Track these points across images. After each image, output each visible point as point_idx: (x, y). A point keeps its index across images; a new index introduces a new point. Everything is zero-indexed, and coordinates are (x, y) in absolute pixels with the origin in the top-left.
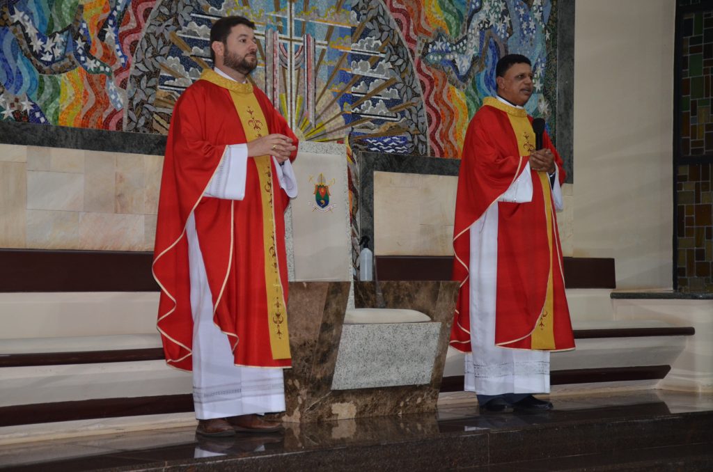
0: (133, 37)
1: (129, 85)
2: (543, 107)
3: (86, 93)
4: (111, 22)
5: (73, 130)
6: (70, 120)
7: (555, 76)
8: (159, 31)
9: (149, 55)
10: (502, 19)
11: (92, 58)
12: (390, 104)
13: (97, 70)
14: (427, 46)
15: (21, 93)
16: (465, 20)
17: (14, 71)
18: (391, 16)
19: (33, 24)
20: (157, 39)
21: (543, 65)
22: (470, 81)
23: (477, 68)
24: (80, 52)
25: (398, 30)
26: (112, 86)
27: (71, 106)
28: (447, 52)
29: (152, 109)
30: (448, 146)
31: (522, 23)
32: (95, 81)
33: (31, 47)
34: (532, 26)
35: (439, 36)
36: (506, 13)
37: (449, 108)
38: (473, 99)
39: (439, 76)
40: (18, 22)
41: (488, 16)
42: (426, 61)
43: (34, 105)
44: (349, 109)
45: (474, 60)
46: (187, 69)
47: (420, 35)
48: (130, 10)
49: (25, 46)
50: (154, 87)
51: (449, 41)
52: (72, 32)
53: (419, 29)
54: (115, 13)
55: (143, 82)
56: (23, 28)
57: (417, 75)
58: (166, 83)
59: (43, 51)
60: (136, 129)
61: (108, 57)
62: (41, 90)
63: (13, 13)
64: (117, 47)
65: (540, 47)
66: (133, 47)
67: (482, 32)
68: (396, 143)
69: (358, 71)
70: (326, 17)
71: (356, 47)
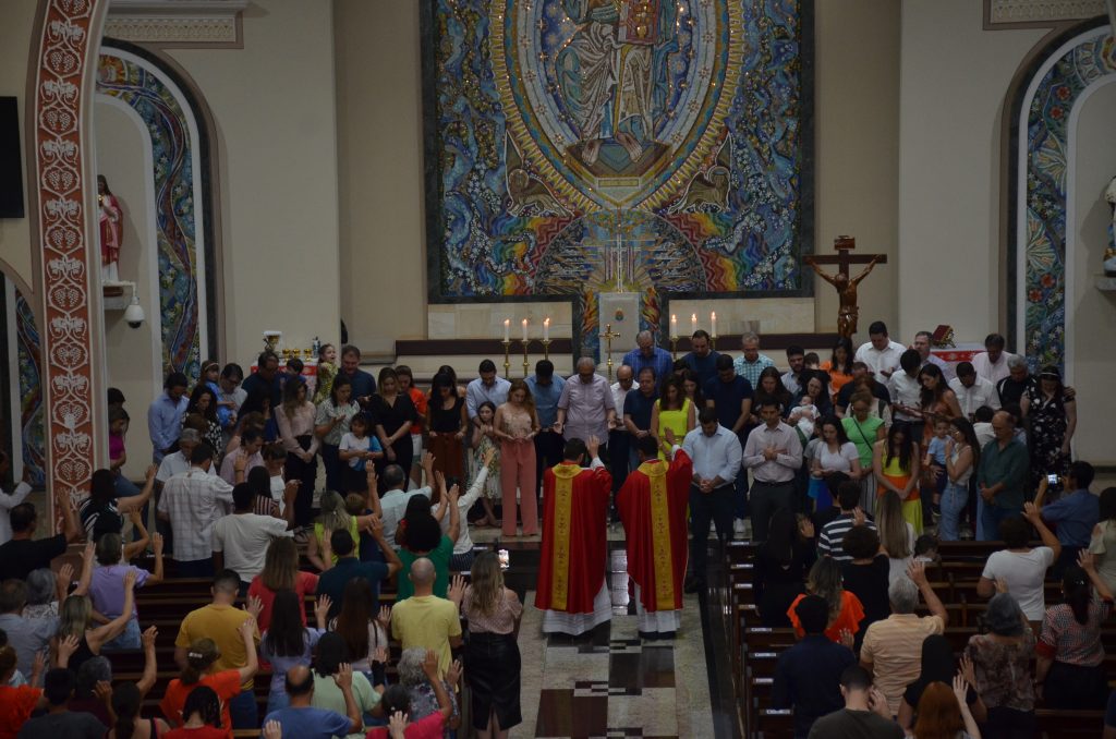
0: (537, 259)
1: (535, 277)
2: (791, 261)
3: (516, 282)
4: (527, 255)
5: (510, 296)
6: (507, 293)
8: (549, 255)
9: (545, 265)
10: (758, 223)
11: (518, 269)
12: (679, 270)
13: (521, 273)
14: (705, 242)
15: (489, 285)
16: (730, 228)
17: (486, 278)
18: (681, 232)
19: (494, 260)
20: (549, 258)
21: (791, 241)
22: (736, 254)
23: (740, 248)
24: (513, 267)
25: (685, 237)
26: (527, 278)
27: (509, 287)
28: (719, 243)
29: (546, 285)
30: (720, 285)
31: (773, 224)
32: (520, 278)
33: (492, 269)
34: (781, 223)
35: (713, 237)
36: (762, 219)
37: (721, 268)
38: (738, 263)
39: (714, 254)
40: (488, 261)
41: (748, 223)
42: (705, 249)
43: (494, 289)
44: (654, 275)
45: (738, 244)
46: (564, 268)
47: (700, 237)
48: (536, 249)
49: (490, 269)
50: (547, 277)
51: (720, 238)
53: (699, 235)
54: (529, 252)
55: (542, 276)
56: (490, 263)
57: (699, 256)
58: (553, 274)
59: (498, 270)
60: (539, 293)
61: (526, 268)
62: (497, 283)
63: (485, 258)
64: (530, 263)
65: (787, 233)
66: (537, 263)
67: (744, 231)
68: (684, 287)
69: (660, 258)
70: (640, 238)
71: (659, 248)
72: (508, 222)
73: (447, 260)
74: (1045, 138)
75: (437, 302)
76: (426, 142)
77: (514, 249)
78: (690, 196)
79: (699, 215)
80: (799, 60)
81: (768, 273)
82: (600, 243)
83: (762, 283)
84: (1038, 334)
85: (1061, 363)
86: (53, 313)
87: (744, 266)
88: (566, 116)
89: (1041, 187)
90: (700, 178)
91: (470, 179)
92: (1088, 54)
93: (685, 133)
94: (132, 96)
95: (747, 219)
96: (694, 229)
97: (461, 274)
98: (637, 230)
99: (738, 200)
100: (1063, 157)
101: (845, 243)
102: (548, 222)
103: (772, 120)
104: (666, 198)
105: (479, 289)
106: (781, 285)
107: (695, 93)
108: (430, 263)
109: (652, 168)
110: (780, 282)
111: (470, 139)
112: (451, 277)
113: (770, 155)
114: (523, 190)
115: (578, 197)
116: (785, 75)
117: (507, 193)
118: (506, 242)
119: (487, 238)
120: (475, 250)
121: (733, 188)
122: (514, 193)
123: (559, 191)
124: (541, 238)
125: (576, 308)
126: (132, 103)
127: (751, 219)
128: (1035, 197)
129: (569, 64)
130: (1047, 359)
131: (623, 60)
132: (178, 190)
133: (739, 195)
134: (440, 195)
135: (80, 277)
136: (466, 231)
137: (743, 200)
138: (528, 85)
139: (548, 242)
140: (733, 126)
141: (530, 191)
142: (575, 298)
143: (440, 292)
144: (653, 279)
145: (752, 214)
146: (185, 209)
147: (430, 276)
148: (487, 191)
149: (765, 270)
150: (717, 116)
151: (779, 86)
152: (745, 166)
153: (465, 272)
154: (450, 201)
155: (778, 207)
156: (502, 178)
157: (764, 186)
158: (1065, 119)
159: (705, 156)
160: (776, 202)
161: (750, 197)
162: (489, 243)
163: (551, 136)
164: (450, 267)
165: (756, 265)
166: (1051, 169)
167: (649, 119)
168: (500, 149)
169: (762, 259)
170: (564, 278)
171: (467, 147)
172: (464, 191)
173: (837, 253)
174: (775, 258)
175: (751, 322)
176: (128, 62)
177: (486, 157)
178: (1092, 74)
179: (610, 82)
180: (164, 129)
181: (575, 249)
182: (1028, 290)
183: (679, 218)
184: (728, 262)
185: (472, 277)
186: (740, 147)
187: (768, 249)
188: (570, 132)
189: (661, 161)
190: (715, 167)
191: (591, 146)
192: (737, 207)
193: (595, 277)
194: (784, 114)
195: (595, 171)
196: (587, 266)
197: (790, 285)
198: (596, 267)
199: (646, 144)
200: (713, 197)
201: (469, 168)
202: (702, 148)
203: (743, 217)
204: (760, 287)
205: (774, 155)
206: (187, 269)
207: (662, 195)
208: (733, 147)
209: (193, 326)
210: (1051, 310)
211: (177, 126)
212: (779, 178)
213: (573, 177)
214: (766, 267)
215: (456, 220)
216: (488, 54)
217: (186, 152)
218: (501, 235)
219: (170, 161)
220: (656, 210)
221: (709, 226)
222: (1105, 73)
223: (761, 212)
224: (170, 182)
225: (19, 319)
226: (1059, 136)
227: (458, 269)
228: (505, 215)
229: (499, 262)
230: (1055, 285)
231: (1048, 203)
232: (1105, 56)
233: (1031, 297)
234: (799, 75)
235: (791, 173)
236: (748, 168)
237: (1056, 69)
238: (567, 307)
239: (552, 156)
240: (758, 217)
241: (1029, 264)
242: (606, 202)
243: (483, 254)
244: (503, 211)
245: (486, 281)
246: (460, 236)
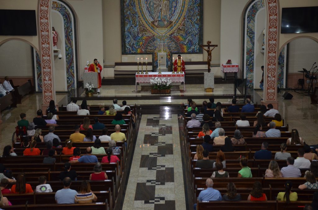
1: (144, 49)
2: (198, 46)
3: (140, 50)
4: (143, 44)
6: (139, 52)
12: (175, 48)
16: (185, 39)
18: (175, 40)
20: (147, 45)
21: (198, 42)
22: (187, 45)
24: (140, 47)
29: (147, 51)
30: (183, 51)
31: (194, 38)
34: (196, 38)
35: (182, 41)
36: (192, 37)
37: (183, 48)
39: (182, 45)
42: (180, 43)
43: (136, 52)
45: (187, 43)
46: (150, 47)
48: (145, 43)
53: (179, 41)
55: (146, 49)
56: (135, 46)
57: (179, 45)
58: (148, 49)
59: (136, 48)
60: (145, 53)
61: (142, 47)
62: (136, 50)
65: (197, 40)
66: (145, 46)
67: (188, 40)
68: (176, 51)
69: (171, 45)
70: (166, 41)
71: (170, 43)
72: (139, 38)
73: (126, 46)
74: (250, 20)
75: (124, 54)
76: (121, 21)
77: (140, 43)
78: (177, 32)
79: (179, 36)
80: (200, 4)
82: (158, 42)
83: (192, 51)
84: (249, 62)
85: (253, 68)
86: (43, 56)
87: (188, 47)
88: (151, 15)
89: (250, 31)
90: (179, 28)
91: (131, 28)
92: (259, 3)
93: (176, 19)
94: (60, 10)
95: (189, 37)
96: (178, 39)
97: (129, 48)
98: (166, 39)
99: (187, 33)
100: (254, 25)
101: (209, 42)
102: (147, 37)
103: (194, 16)
104: (172, 33)
105: (133, 52)
106: (196, 51)
107: (178, 10)
108: (122, 46)
109: (169, 26)
111: (131, 20)
112: (127, 49)
114: (142, 31)
115: (153, 32)
116: (197, 7)
117: (138, 31)
118: (138, 42)
119: (134, 41)
120: (132, 43)
121: (186, 31)
122: (140, 32)
123: (149, 31)
124: (146, 41)
125: (153, 56)
126: (59, 12)
128: (248, 33)
129: (152, 4)
130: (250, 67)
131: (163, 3)
132: (69, 30)
134: (124, 32)
135: (49, 48)
136: (130, 39)
138: (143, 8)
140: (186, 17)
142: (153, 54)
143: (124, 52)
144: (169, 50)
145: (190, 36)
146: (71, 34)
147: (122, 49)
148: (134, 31)
149: (193, 48)
150: (183, 15)
151: (196, 9)
154: (126, 33)
156: (137, 28)
157: (193, 30)
158: (255, 17)
159: (180, 24)
160: (195, 34)
161: (190, 33)
163: (148, 19)
166: (252, 27)
167: (168, 16)
168: (137, 22)
169: (192, 46)
170: (151, 50)
171: (130, 21)
172: (129, 31)
173: (207, 44)
174: (195, 45)
175: (190, 59)
176: (59, 3)
177: (134, 24)
178: (260, 7)
179: (160, 8)
180: (66, 17)
181: (153, 43)
182: (247, 52)
183: (175, 37)
184: (185, 46)
185: (131, 49)
186: (188, 22)
187: (193, 43)
188: (152, 19)
189: (171, 25)
190: (182, 26)
191: (156, 21)
192: (187, 35)
193: (157, 49)
194: (197, 15)
195: (157, 27)
196: (155, 47)
197: (198, 51)
198: (157, 47)
199: (168, 21)
200: (182, 32)
201: (130, 26)
202: (180, 22)
205: (195, 24)
206: (71, 47)
207: (171, 32)
208: (186, 22)
209: (73, 59)
210: (251, 57)
211: (69, 16)
212: (196, 29)
213: (153, 28)
214: (193, 47)
215: (128, 37)
216: (134, 2)
217: (71, 22)
218: (137, 40)
219: (68, 24)
220: (170, 35)
221: (181, 38)
222: (263, 7)
224: (68, 28)
225: (36, 57)
226: (253, 20)
229: (137, 46)
230: (252, 51)
231: (251, 34)
232: (263, 4)
233: (247, 54)
234: (200, 7)
235: (198, 27)
236: (189, 26)
237: (253, 6)
238: (151, 56)
239: (148, 24)
241: (247, 47)
242: (159, 33)
243: (133, 44)
244: (138, 35)
245: (134, 50)
246: (129, 40)
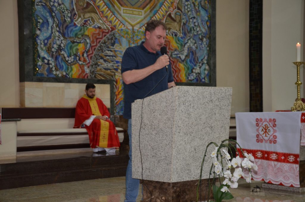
0: (91, 55)
1: (90, 67)
2: (207, 67)
3: (79, 70)
4: (85, 52)
5: (76, 79)
6: (74, 76)
7: (211, 59)
8: (97, 53)
9: (95, 59)
10: (194, 45)
11: (81, 61)
13: (82, 64)
14: (172, 53)
15: (63, 70)
16: (183, 46)
17: (61, 65)
19: (66, 54)
20: (97, 55)
21: (207, 56)
22: (185, 62)
23: (187, 58)
24: (78, 60)
26: (86, 68)
27: (76, 73)
28: (178, 54)
29: (96, 73)
30: (179, 79)
31: (200, 46)
32: (81, 67)
33: (65, 59)
34: (203, 46)
35: (176, 50)
36: (195, 43)
37: (179, 69)
38: (186, 66)
39: (176, 60)
40: (63, 54)
41: (190, 44)
42: (172, 57)
43: (66, 73)
45: (186, 56)
46: (105, 62)
47: (170, 50)
48: (90, 49)
49: (64, 59)
50: (96, 67)
51: (179, 51)
52: (76, 55)
54: (87, 50)
55: (94, 66)
56: (64, 55)
58: (100, 66)
59: (68, 60)
60: (92, 78)
61: (85, 61)
62: (68, 69)
63: (61, 52)
64: (87, 58)
65: (206, 52)
66: (91, 58)
67: (188, 48)
72: (74, 29)
73: (38, 51)
75: (29, 81)
77: (78, 47)
79: (169, 37)
81: (198, 73)
82: (123, 49)
83: (196, 78)
87: (188, 68)
90: (170, 15)
95: (189, 42)
96: (167, 45)
97: (46, 61)
99: (186, 31)
102: (97, 32)
105: (58, 73)
106: (203, 80)
109: (148, 7)
110: (203, 78)
113: (199, 7)
115: (113, 18)
117: (73, 9)
118: (73, 42)
119: (62, 38)
120: (55, 46)
123: (102, 12)
124: (93, 42)
125: (112, 88)
127: (191, 42)
133: (186, 28)
134: (32, 4)
136: (50, 32)
137: (188, 30)
139: (96, 45)
141: (87, 10)
142: (111, 82)
143: (32, 73)
145: (192, 39)
148: (62, 6)
149: (197, 71)
152: (188, 11)
153: (48, 61)
154: (39, 9)
155: (202, 36)
157: (196, 24)
159: (172, 3)
160: (201, 34)
161: (191, 30)
162: (63, 42)
164: (39, 56)
165: (193, 68)
169: (195, 65)
170: (106, 69)
172: (48, 4)
174: (201, 65)
181: (111, 51)
184: (182, 66)
185: (53, 64)
186: (187, 1)
187: (198, 60)
190: (176, 10)
192: (185, 34)
195: (121, 3)
196: (117, 62)
200: (175, 27)
203: (188, 41)
204: (195, 80)
208: (184, 0)
212: (202, 21)
213: (110, 5)
215: (43, 23)
218: (70, 37)
221: (174, 44)
223: (195, 39)
227: (44, 58)
228: (73, 24)
229: (69, 56)
235: (207, 18)
236: (190, 13)
238: (107, 88)
240: (194, 41)
242: (127, 23)
243: (60, 49)
244: (72, 21)
245: (62, 67)
246: (47, 34)
